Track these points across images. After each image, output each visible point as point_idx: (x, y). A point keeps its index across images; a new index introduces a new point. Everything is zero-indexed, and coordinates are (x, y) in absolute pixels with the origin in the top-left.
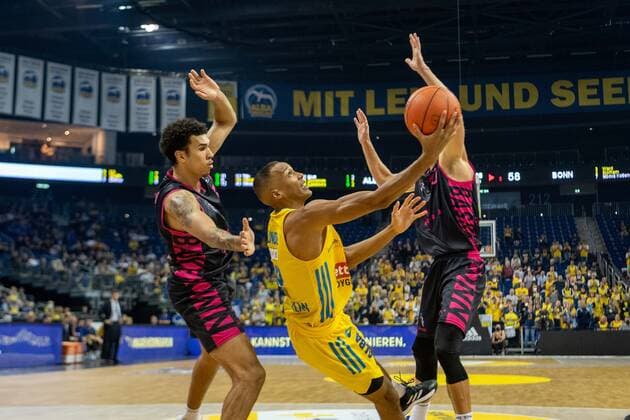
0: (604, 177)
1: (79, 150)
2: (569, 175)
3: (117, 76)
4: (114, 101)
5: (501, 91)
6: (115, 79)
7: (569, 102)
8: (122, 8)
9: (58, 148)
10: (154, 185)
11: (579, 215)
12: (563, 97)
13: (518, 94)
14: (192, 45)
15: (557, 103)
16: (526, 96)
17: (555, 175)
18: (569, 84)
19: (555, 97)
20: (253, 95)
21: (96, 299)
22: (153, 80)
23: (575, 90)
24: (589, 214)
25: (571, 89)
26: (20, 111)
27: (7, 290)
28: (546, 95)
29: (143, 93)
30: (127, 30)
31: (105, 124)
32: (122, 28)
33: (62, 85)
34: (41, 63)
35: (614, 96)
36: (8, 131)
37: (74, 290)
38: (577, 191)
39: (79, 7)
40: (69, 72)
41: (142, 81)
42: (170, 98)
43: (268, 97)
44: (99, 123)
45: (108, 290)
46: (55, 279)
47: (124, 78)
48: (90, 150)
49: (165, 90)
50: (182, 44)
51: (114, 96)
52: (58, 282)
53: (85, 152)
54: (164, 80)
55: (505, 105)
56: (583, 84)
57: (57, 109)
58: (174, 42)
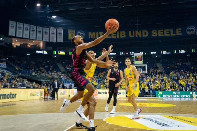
0: (164, 53)
1: (36, 46)
2: (155, 53)
3: (47, 28)
4: (46, 34)
5: (139, 32)
6: (47, 29)
7: (156, 35)
8: (48, 12)
9: (31, 45)
10: (55, 54)
11: (157, 62)
12: (154, 34)
13: (144, 33)
14: (65, 21)
15: (153, 35)
16: (145, 34)
17: (151, 53)
18: (156, 31)
19: (152, 34)
20: (79, 33)
21: (44, 82)
22: (55, 29)
23: (157, 32)
24: (160, 62)
25: (156, 32)
26: (24, 37)
27: (23, 79)
28: (150, 33)
29: (53, 32)
30: (49, 17)
31: (44, 40)
32: (48, 17)
33: (34, 30)
34: (29, 25)
35: (167, 34)
36: (20, 41)
37: (39, 79)
38: (156, 57)
39: (38, 12)
40: (36, 28)
41: (52, 30)
42: (59, 34)
43: (83, 33)
44: (43, 40)
45: (46, 80)
46: (34, 77)
47: (48, 29)
48: (39, 46)
49: (58, 32)
50: (62, 21)
51: (46, 33)
52: (35, 77)
53: (37, 46)
54: (58, 29)
55: (140, 36)
56: (159, 31)
57: (33, 36)
58: (60, 20)
